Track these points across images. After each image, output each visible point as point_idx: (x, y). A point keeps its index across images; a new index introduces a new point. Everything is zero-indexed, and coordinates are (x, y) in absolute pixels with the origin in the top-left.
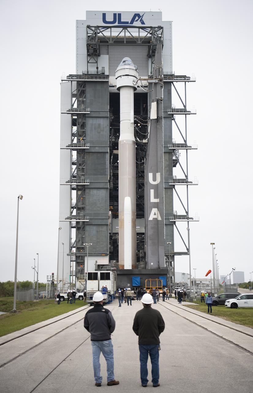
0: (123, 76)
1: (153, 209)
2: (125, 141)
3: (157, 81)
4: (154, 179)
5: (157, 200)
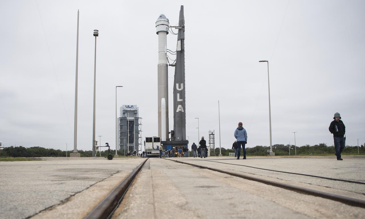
0: (160, 25)
1: (179, 105)
2: (161, 64)
3: (181, 28)
4: (180, 87)
5: (181, 100)
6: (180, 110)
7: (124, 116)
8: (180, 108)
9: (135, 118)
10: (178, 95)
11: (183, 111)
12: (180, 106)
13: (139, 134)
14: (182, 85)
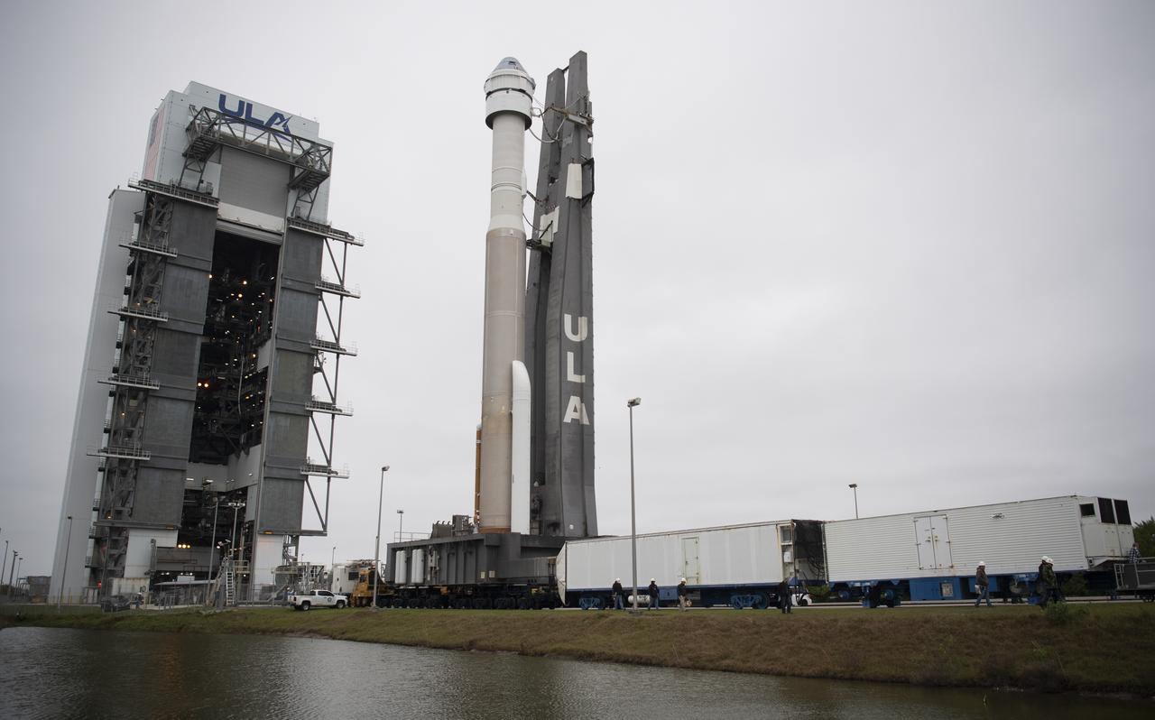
1: (572, 397)
4: (575, 331)
5: (580, 379)
6: (576, 416)
7: (190, 182)
8: (575, 410)
9: (298, 219)
10: (570, 356)
11: (586, 421)
12: (574, 401)
13: (317, 377)
14: (583, 321)
